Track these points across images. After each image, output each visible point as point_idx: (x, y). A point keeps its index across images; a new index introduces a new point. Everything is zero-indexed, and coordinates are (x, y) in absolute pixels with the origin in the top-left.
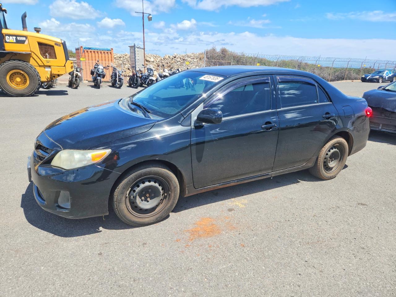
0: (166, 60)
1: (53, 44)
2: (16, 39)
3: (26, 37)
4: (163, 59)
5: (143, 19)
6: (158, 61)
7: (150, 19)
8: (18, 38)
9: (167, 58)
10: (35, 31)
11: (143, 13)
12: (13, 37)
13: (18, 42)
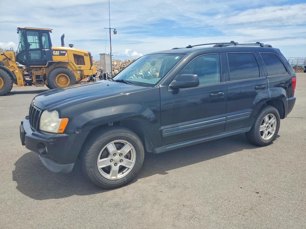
0: (127, 63)
1: (83, 55)
2: (60, 52)
3: (66, 51)
4: (124, 63)
5: (110, 33)
6: (120, 64)
7: (115, 33)
8: (61, 52)
9: (127, 62)
10: (70, 46)
11: (110, 28)
12: (58, 51)
13: (61, 54)
